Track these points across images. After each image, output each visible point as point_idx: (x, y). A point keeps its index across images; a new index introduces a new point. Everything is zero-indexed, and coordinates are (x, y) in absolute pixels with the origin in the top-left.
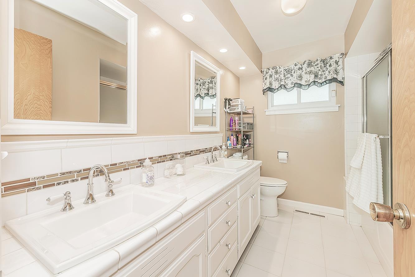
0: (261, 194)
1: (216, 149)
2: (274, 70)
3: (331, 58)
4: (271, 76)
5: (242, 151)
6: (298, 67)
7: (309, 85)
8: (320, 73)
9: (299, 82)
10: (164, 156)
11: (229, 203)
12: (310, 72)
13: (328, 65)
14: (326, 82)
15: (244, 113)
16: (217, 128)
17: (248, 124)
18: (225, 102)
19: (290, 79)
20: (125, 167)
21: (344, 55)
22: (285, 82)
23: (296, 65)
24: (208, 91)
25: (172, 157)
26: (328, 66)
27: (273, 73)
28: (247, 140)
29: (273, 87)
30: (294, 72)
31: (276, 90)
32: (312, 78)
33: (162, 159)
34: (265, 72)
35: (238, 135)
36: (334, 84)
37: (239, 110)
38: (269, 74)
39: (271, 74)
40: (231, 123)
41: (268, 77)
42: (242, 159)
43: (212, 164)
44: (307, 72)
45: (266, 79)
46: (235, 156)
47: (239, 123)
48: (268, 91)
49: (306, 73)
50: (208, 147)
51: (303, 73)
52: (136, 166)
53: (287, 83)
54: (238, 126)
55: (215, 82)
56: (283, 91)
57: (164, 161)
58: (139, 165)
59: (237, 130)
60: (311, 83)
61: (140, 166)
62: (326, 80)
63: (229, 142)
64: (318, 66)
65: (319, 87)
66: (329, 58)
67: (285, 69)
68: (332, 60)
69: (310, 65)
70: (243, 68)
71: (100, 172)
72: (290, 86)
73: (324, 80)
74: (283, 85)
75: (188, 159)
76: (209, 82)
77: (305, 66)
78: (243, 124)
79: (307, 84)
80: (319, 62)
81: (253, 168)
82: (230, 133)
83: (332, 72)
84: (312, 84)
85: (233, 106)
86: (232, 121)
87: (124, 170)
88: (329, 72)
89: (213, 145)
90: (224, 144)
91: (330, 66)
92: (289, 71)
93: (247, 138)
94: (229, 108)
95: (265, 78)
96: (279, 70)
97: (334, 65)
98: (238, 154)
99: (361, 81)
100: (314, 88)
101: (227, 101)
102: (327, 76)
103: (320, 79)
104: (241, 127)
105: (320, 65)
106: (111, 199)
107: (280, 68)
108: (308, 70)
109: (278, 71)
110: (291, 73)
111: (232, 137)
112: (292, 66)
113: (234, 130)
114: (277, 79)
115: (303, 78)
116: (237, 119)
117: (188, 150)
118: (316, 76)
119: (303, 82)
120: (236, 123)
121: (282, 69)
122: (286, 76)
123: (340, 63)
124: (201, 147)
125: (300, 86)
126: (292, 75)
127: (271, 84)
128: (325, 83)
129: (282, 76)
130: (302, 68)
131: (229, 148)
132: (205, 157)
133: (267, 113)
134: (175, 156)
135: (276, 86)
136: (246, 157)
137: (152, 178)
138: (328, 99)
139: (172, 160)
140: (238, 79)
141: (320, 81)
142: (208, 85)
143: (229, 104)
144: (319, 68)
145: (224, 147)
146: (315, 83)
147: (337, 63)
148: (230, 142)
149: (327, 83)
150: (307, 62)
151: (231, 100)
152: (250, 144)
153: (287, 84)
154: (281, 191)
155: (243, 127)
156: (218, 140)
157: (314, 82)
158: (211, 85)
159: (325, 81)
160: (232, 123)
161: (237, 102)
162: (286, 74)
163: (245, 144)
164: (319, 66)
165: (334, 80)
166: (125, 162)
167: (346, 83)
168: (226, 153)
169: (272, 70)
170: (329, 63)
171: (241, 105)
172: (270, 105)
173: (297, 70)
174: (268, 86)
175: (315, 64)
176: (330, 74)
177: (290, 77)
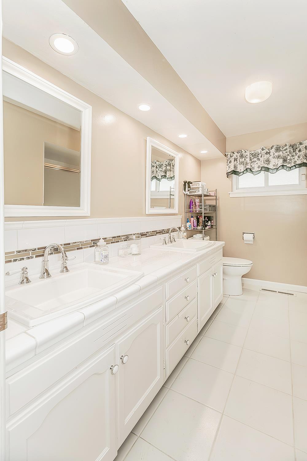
0: (224, 273)
1: (174, 230)
2: (240, 154)
3: (301, 144)
4: (235, 160)
5: (203, 232)
6: (265, 151)
7: (277, 169)
8: (289, 158)
9: (266, 166)
10: (117, 237)
11: (188, 280)
12: (279, 157)
13: (297, 151)
14: (295, 167)
15: (205, 196)
16: (175, 210)
17: (210, 206)
18: (185, 185)
19: (256, 162)
20: (79, 246)
22: (251, 166)
23: (263, 150)
24: (166, 173)
25: (127, 238)
26: (297, 152)
27: (238, 156)
28: (209, 222)
29: (238, 170)
30: (261, 156)
31: (241, 174)
32: (280, 162)
33: (116, 239)
34: (229, 156)
35: (198, 217)
37: (200, 193)
38: (233, 157)
39: (236, 158)
40: (191, 205)
41: (233, 161)
42: (203, 240)
43: (169, 244)
44: (276, 156)
45: (230, 162)
46: (196, 237)
47: (200, 205)
48: (232, 174)
49: (274, 157)
50: (165, 228)
51: (271, 158)
52: (89, 246)
53: (253, 166)
54: (199, 208)
55: (173, 165)
56: (248, 175)
57: (118, 242)
59: (197, 212)
60: (279, 167)
61: (94, 246)
62: (295, 164)
63: (188, 224)
65: (289, 171)
66: (299, 144)
67: (251, 153)
68: (302, 146)
69: (278, 149)
70: (204, 152)
71: (56, 250)
72: (256, 169)
73: (293, 165)
74: (248, 168)
75: (144, 239)
76: (167, 164)
77: (273, 151)
78: (205, 206)
79: (275, 168)
80: (288, 147)
81: (214, 249)
82: (190, 214)
83: (302, 157)
84: (280, 168)
85: (193, 189)
86: (192, 203)
87: (77, 249)
88: (299, 157)
89: (171, 227)
90: (183, 225)
91: (300, 151)
92: (255, 155)
93: (209, 220)
94: (188, 190)
95: (229, 161)
96: (244, 154)
97: (303, 151)
98: (199, 236)
100: (282, 172)
101: (187, 184)
102: (296, 160)
103: (289, 163)
104: (202, 209)
105: (289, 150)
106: (65, 275)
107: (246, 152)
108: (277, 154)
109: (244, 155)
110: (258, 157)
111: (192, 219)
112: (259, 151)
113: (195, 212)
114: (242, 163)
115: (271, 162)
116: (197, 201)
117: (144, 231)
118: (285, 160)
119: (271, 166)
120: (196, 206)
121: (248, 153)
122: (253, 160)
124: (158, 229)
125: (267, 169)
126: (258, 159)
127: (235, 167)
128: (294, 167)
129: (248, 160)
130: (269, 153)
131: (188, 229)
132: (163, 238)
133: (231, 196)
134: (130, 237)
135: (241, 170)
136: (208, 238)
137: (106, 257)
138: (298, 183)
139: (126, 240)
140: (200, 162)
141: (289, 165)
142: (165, 168)
143: (189, 187)
144: (288, 153)
145: (183, 229)
147: (306, 148)
148: (190, 224)
149: (296, 168)
150: (275, 147)
151: (190, 183)
152: (212, 226)
153: (253, 168)
154: (245, 271)
155: (205, 209)
156: (177, 222)
157: (283, 166)
158: (168, 168)
159: (295, 166)
160: (193, 205)
161: (198, 185)
162: (252, 157)
163: (206, 226)
164: (288, 150)
165: (304, 164)
166: (78, 242)
168: (185, 234)
169: (237, 154)
170: (299, 149)
171: (203, 187)
172: (235, 187)
173: (264, 154)
174: (233, 169)
175: (284, 149)
176: (300, 158)
177: (257, 160)
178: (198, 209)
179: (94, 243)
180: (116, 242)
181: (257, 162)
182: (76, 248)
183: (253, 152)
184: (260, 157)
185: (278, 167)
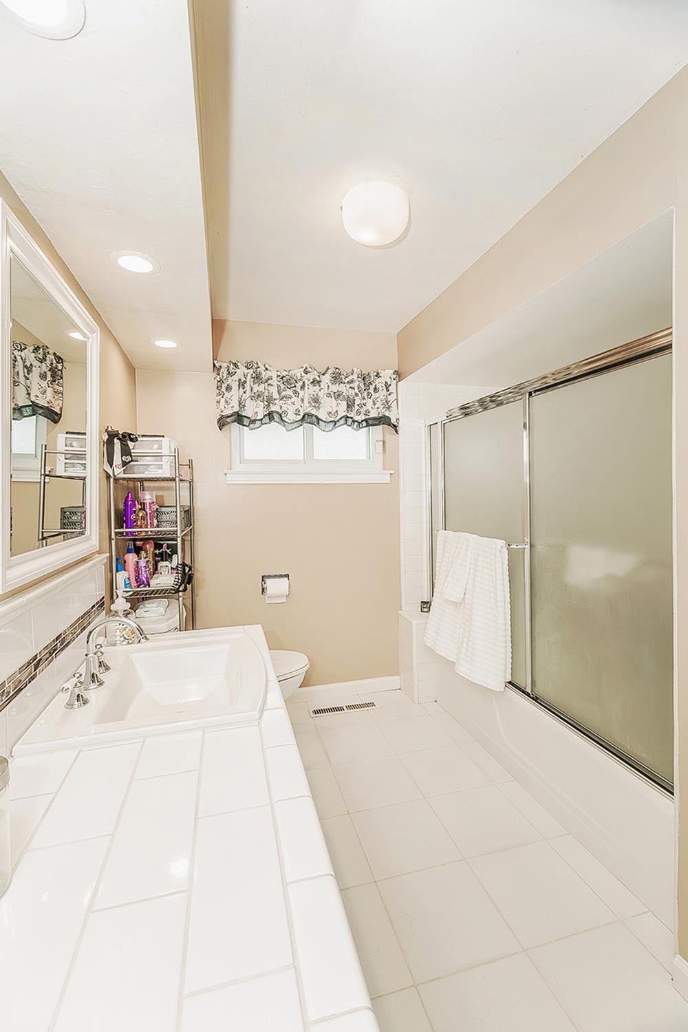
2: (251, 370)
4: (242, 384)
5: (181, 599)
6: (311, 377)
7: (335, 423)
8: (358, 401)
9: (313, 412)
12: (339, 395)
13: (372, 387)
14: (367, 422)
18: (109, 443)
19: (292, 400)
21: (399, 375)
22: (281, 407)
23: (306, 372)
26: (371, 391)
27: (248, 377)
29: (248, 412)
30: (302, 388)
31: (258, 423)
32: (342, 409)
34: (224, 371)
36: (377, 431)
38: (236, 377)
39: (243, 379)
40: (129, 513)
41: (235, 386)
45: (229, 388)
48: (233, 421)
49: (329, 395)
51: (321, 394)
53: (285, 408)
56: (274, 428)
60: (341, 419)
62: (367, 417)
63: (121, 577)
64: (352, 385)
66: (375, 374)
67: (279, 374)
68: (380, 380)
69: (336, 378)
72: (291, 417)
73: (364, 417)
74: (277, 413)
77: (327, 378)
79: (332, 419)
80: (355, 376)
83: (379, 403)
84: (340, 423)
85: (138, 457)
86: (134, 505)
88: (374, 403)
91: (376, 390)
92: (288, 382)
94: (124, 464)
95: (224, 386)
96: (263, 372)
97: (382, 393)
99: (425, 430)
100: (344, 431)
101: (116, 441)
102: (370, 409)
103: (358, 413)
104: (177, 526)
105: (358, 383)
107: (267, 369)
108: (335, 388)
109: (263, 376)
110: (295, 387)
111: (132, 558)
112: (299, 373)
114: (257, 396)
115: (321, 405)
116: (147, 497)
118: (350, 406)
119: (322, 414)
120: (146, 514)
121: (272, 374)
122: (284, 393)
123: (392, 389)
125: (316, 421)
126: (296, 393)
127: (241, 405)
128: (365, 423)
129: (274, 390)
130: (319, 383)
133: (230, 480)
135: (257, 413)
140: (133, 372)
141: (359, 418)
143: (126, 451)
144: (357, 392)
146: (347, 420)
147: (387, 386)
148: (126, 575)
149: (369, 425)
150: (330, 371)
151: (132, 440)
153: (285, 412)
157: (347, 417)
159: (367, 420)
160: (135, 512)
161: (157, 446)
162: (283, 386)
164: (355, 385)
165: (383, 420)
167: (400, 429)
169: (245, 370)
170: (374, 385)
171: (176, 455)
172: (236, 456)
173: (309, 383)
174: (236, 409)
175: (347, 380)
176: (376, 406)
177: (293, 396)
178: (152, 527)
181: (294, 399)
183: (284, 373)
184: (298, 390)
185: (338, 418)
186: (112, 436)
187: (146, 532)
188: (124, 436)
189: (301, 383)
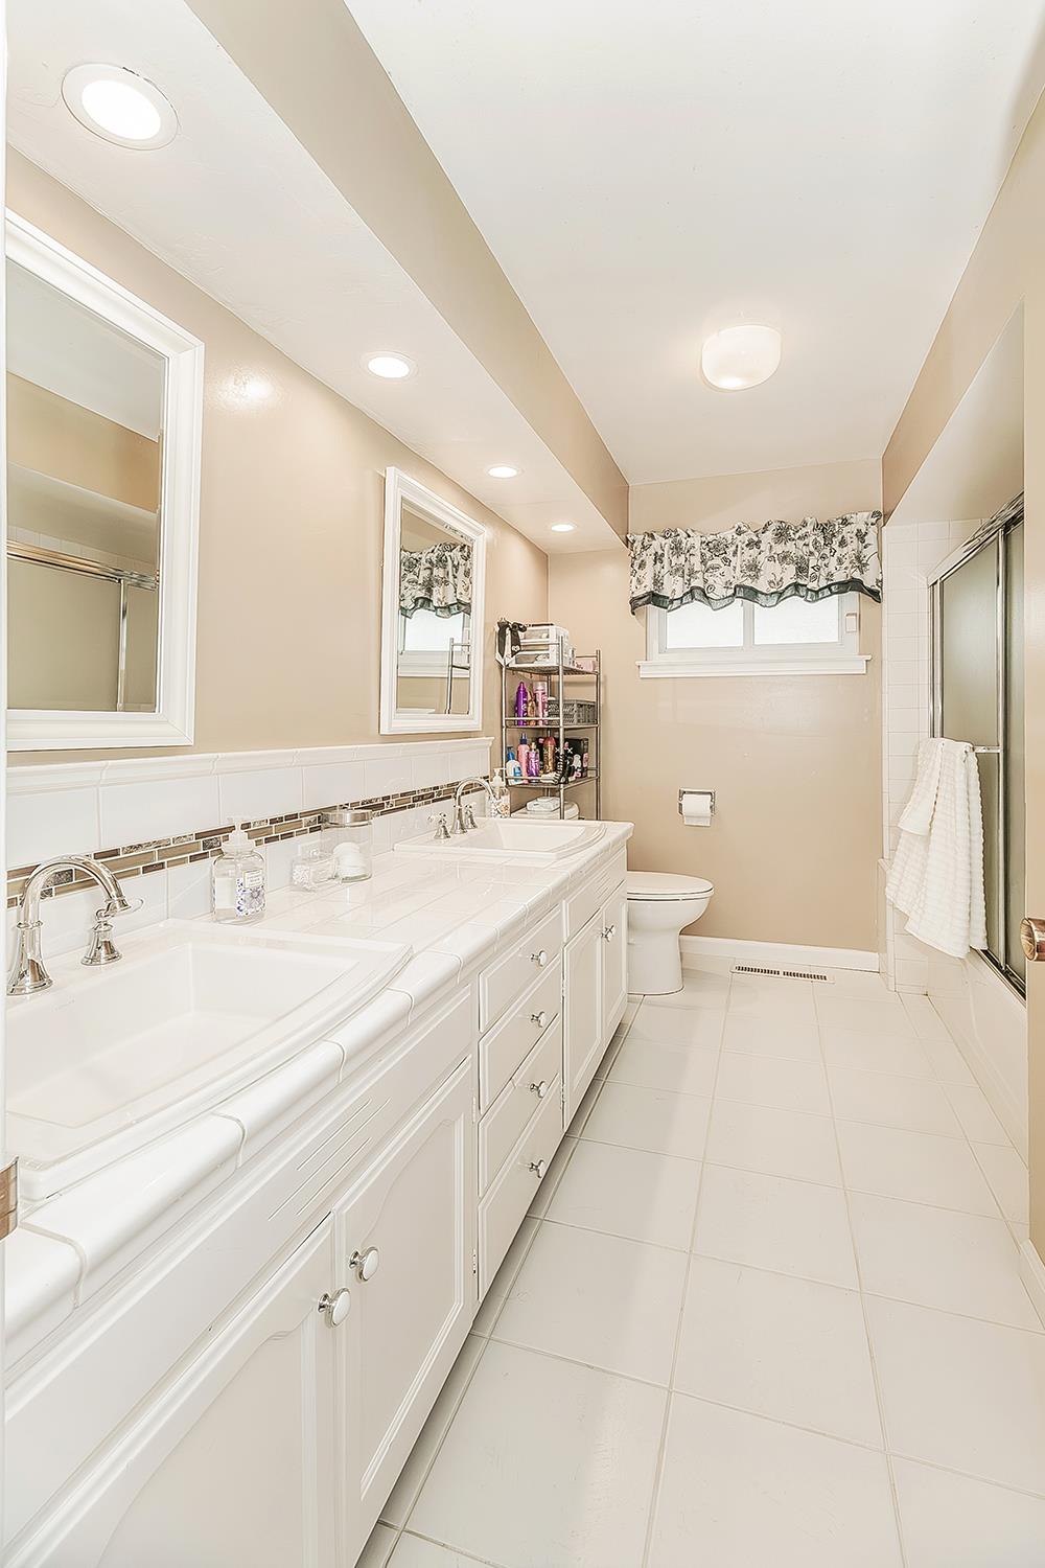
0: (629, 925)
1: (470, 789)
2: (671, 540)
3: (845, 522)
4: (658, 558)
5: (562, 791)
6: (745, 538)
7: (781, 594)
8: (813, 562)
9: (748, 583)
10: (288, 818)
11: (543, 957)
12: (785, 557)
13: (836, 541)
14: (830, 590)
15: (568, 671)
16: (474, 721)
17: (582, 706)
18: (502, 634)
19: (721, 571)
20: (150, 859)
21: (882, 517)
22: (706, 581)
23: (739, 532)
24: (429, 590)
25: (321, 820)
26: (835, 546)
27: (666, 548)
28: (577, 757)
29: (666, 592)
30: (735, 553)
31: (677, 603)
32: (789, 574)
33: (279, 829)
34: (637, 545)
35: (544, 741)
36: (852, 596)
37: (552, 662)
38: (651, 551)
39: (660, 552)
40: (518, 703)
41: (650, 561)
42: (562, 817)
43: (458, 837)
44: (776, 556)
45: (642, 565)
46: (536, 808)
47: (549, 702)
48: (648, 603)
49: (771, 558)
50: (443, 781)
51: (761, 558)
52: (188, 855)
53: (711, 582)
54: (546, 714)
55: (456, 563)
56: (696, 608)
57: (290, 835)
58: (202, 852)
59: (541, 725)
60: (786, 588)
61: (204, 856)
62: (829, 583)
63: (512, 765)
64: (806, 541)
65: (814, 601)
66: (840, 521)
67: (703, 539)
68: (848, 528)
69: (782, 534)
70: (563, 528)
71: (69, 878)
72: (719, 591)
73: (823, 583)
74: (699, 588)
75: (378, 822)
76: (434, 560)
77: (769, 536)
78: (565, 706)
79: (773, 590)
80: (809, 529)
81: (606, 849)
82: (516, 733)
83: (848, 561)
84: (788, 593)
85: (528, 647)
86: (525, 695)
87: (146, 870)
88: (840, 561)
89: (463, 776)
90: (497, 771)
91: (843, 543)
92: (716, 548)
93: (575, 752)
94: (514, 653)
95: (637, 562)
96: (684, 540)
97: (854, 545)
98: (549, 804)
99: (927, 593)
100: (794, 603)
101: (508, 631)
102: (834, 571)
103: (815, 578)
104: (558, 715)
105: (814, 537)
106: (106, 972)
107: (689, 536)
108: (779, 549)
109: (683, 545)
110: (726, 553)
111: (524, 749)
112: (729, 535)
113: (532, 725)
114: (677, 570)
115: (762, 573)
116: (540, 688)
117: (375, 793)
118: (801, 569)
119: (761, 585)
120: (537, 705)
121: (696, 541)
122: (709, 563)
123: (870, 538)
124: (421, 784)
125: (752, 594)
126: (726, 560)
127: (657, 581)
128: (826, 591)
129: (696, 561)
130: (757, 544)
131: (512, 782)
132: (436, 818)
133: (644, 673)
134: (333, 816)
135: (674, 591)
136: (576, 810)
137: (257, 894)
138: (835, 639)
139: (319, 828)
140: (544, 559)
141: (813, 585)
142: (428, 572)
143: (516, 641)
144: (812, 549)
145: (498, 782)
146: (797, 589)
147: (861, 536)
148: (517, 764)
149: (832, 593)
150: (774, 526)
151: (521, 630)
153: (712, 587)
154: (691, 912)
155: (565, 715)
156: (473, 760)
157: (796, 586)
158: (438, 572)
159: (829, 587)
160: (525, 702)
161: (545, 635)
162: (708, 555)
163: (571, 771)
164: (810, 540)
165: (853, 585)
166: (149, 845)
167: (887, 593)
168: (506, 800)
169: (664, 541)
170: (840, 536)
171: (560, 644)
172: (654, 645)
173: (744, 546)
174: (650, 588)
175: (797, 535)
176: (844, 566)
177: (722, 565)
178: (542, 717)
179: (209, 843)
180: (284, 837)
181: (724, 568)
182: (141, 867)
183: (710, 538)
184: (730, 556)
185: (783, 588)
186: (503, 626)
187: (537, 721)
188: (514, 626)
189: (734, 548)
